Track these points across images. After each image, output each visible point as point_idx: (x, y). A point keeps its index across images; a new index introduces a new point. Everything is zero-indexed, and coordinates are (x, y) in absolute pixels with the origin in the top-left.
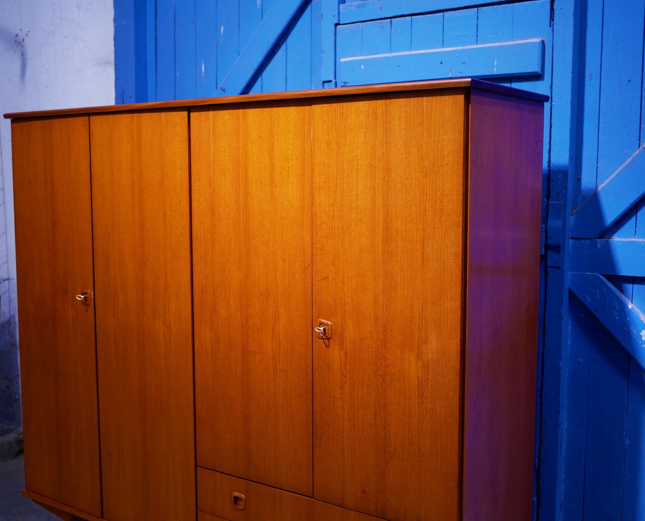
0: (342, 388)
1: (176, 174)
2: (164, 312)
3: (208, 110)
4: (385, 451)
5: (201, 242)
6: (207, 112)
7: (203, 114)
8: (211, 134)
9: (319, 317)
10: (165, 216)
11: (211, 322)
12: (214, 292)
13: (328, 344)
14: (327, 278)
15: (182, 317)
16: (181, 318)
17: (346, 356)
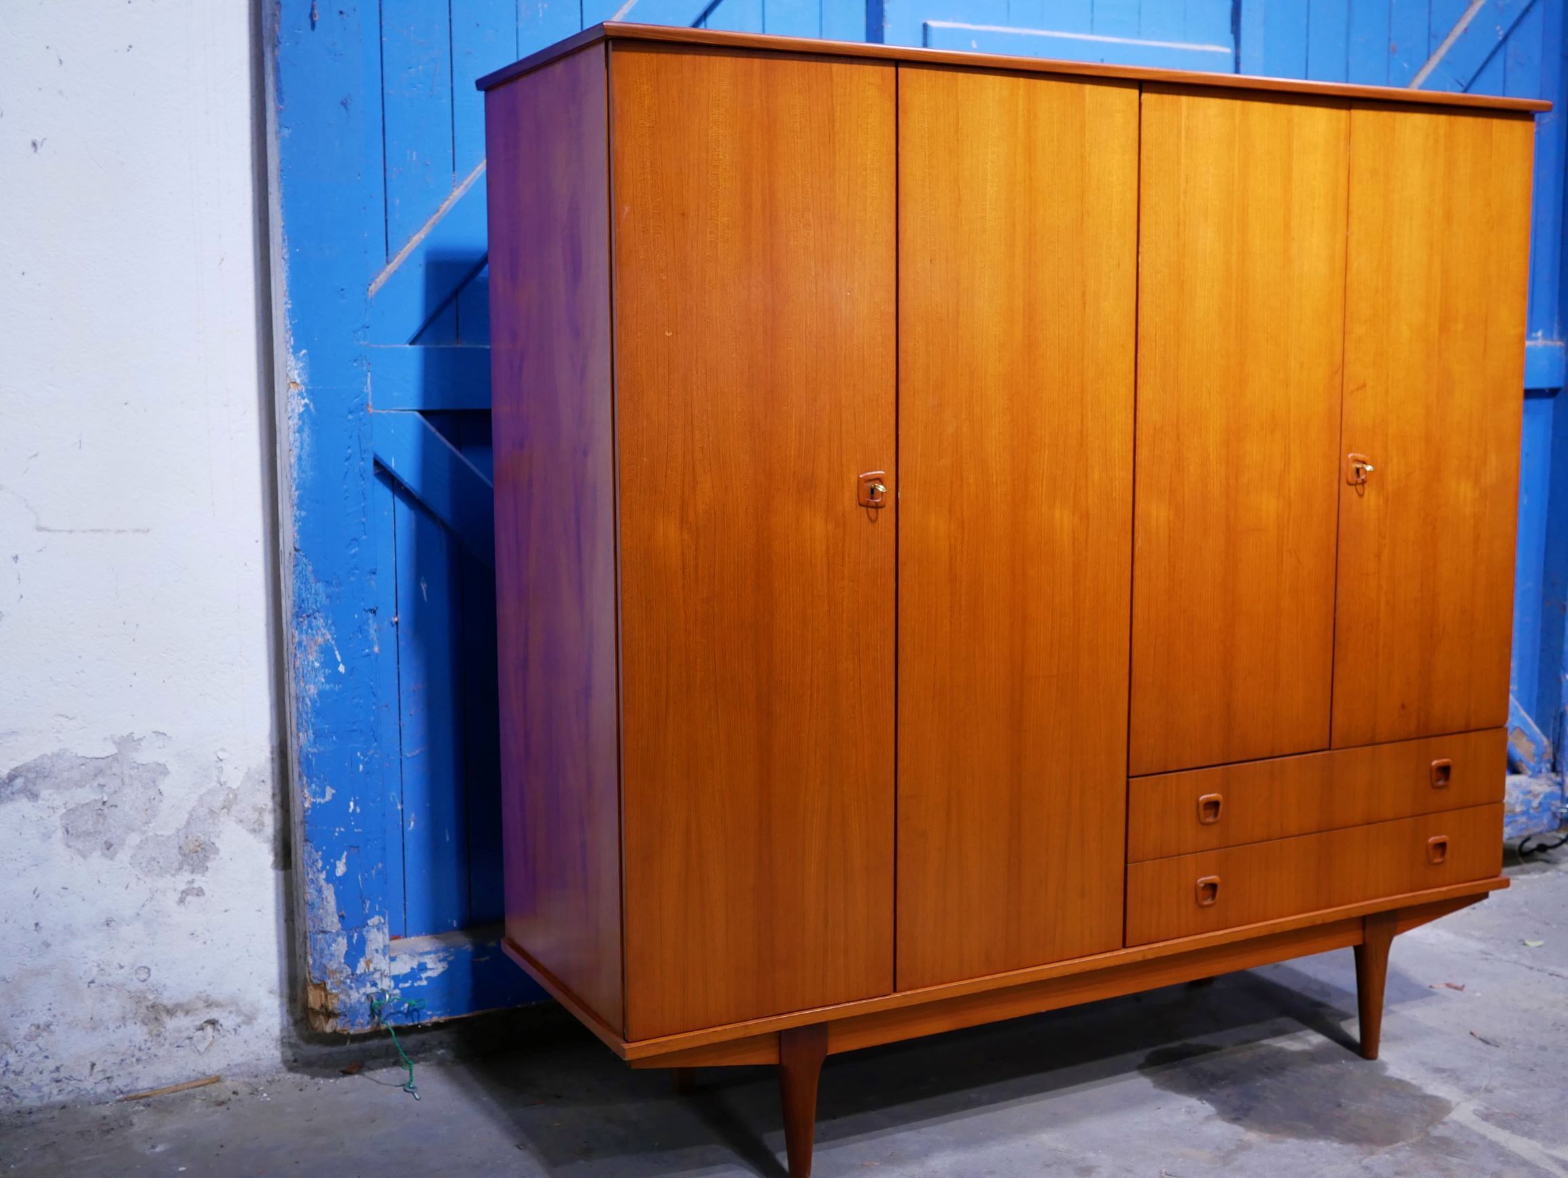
0: (1378, 556)
1: (1111, 211)
2: (1076, 488)
3: (1179, 93)
4: (1432, 635)
5: (1156, 342)
6: (1175, 97)
7: (1168, 99)
8: (1183, 140)
9: (1350, 451)
10: (1084, 294)
11: (1171, 491)
12: (1178, 436)
13: (1361, 492)
14: (1364, 386)
15: (1114, 493)
16: (1112, 495)
17: (1386, 500)
